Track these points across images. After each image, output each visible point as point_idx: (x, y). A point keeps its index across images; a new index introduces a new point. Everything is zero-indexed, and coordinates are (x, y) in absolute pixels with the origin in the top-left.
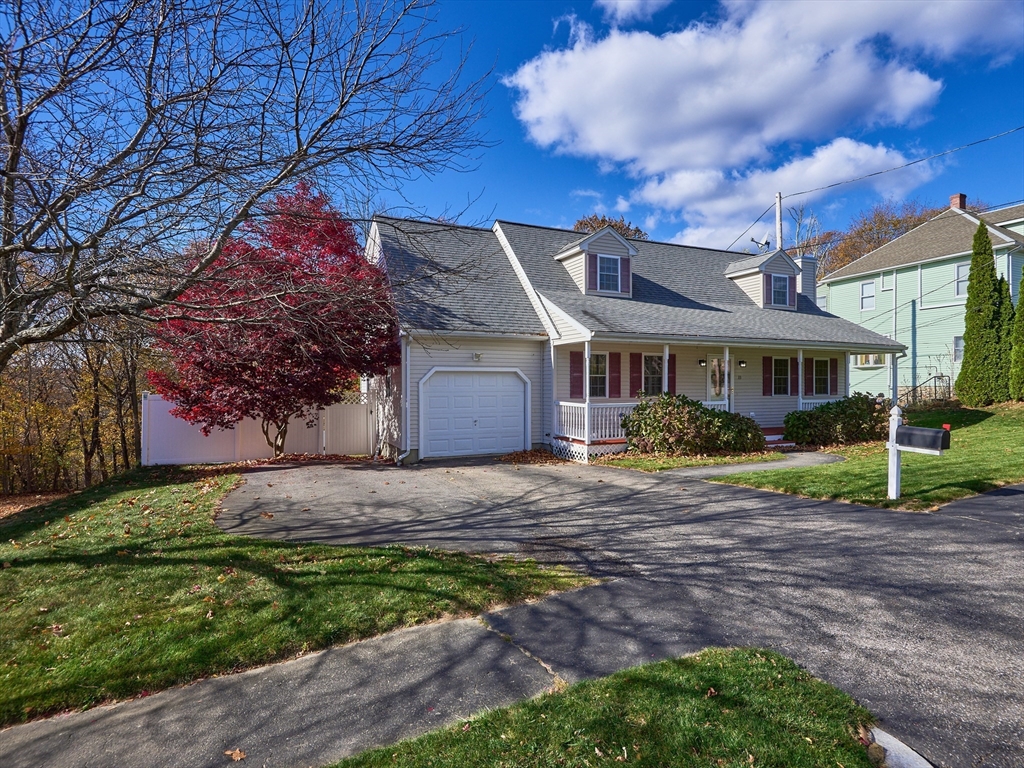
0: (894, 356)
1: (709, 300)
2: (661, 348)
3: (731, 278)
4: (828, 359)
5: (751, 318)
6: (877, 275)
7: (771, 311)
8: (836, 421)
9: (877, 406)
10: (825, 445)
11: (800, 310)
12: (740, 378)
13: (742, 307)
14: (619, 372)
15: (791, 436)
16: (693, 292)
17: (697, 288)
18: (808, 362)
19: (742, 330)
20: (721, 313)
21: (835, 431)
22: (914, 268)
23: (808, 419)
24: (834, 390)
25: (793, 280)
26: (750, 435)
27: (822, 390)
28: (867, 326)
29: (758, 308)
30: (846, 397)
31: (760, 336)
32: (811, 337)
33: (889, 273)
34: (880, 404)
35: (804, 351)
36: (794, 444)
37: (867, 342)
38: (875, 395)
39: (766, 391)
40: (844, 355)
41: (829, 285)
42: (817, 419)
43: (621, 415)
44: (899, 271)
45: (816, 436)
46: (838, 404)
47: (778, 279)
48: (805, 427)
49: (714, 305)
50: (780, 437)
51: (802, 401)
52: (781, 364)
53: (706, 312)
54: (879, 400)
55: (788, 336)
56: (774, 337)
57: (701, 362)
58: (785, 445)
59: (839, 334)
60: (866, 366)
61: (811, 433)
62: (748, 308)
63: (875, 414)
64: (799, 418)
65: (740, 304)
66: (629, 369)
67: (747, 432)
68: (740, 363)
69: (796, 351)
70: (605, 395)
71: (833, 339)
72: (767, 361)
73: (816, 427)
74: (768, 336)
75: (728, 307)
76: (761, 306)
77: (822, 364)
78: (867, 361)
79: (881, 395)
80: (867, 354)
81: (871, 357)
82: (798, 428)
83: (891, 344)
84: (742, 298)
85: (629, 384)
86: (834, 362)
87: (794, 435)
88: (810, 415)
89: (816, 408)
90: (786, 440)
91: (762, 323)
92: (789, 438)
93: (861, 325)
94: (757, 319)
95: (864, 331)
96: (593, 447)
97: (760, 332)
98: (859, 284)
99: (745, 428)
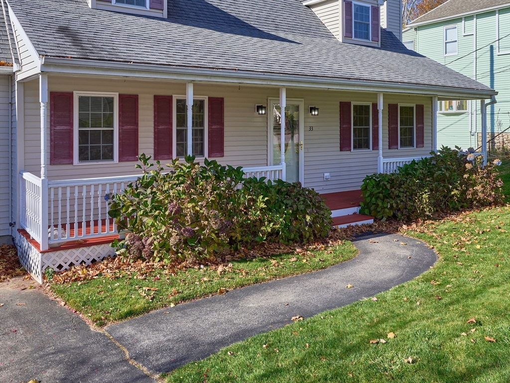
0: (482, 102)
1: (277, 28)
2: (182, 87)
3: (308, 6)
4: (414, 105)
5: (324, 51)
6: (459, 20)
7: (351, 46)
8: (421, 187)
9: (467, 165)
10: (408, 223)
11: (384, 47)
12: (311, 129)
13: (317, 40)
14: (136, 124)
15: (369, 208)
16: (258, 18)
17: (265, 13)
18: (392, 109)
19: (308, 65)
20: (286, 44)
21: (421, 201)
22: (491, 13)
23: (388, 186)
24: (421, 142)
25: (376, 11)
26: (308, 218)
27: (407, 142)
28: (455, 67)
29: (337, 42)
30: (432, 152)
31: (329, 74)
32: (393, 77)
33: (469, 18)
34: (470, 162)
35: (386, 96)
36: (371, 221)
37: (456, 85)
38: (465, 150)
39: (344, 145)
40: (431, 99)
41: (416, 29)
42: (400, 185)
43: (107, 197)
44: (479, 16)
45: (399, 210)
46: (425, 162)
47: (360, 9)
48: (385, 197)
49: (281, 35)
50: (355, 209)
51: (382, 160)
52: (362, 110)
53: (266, 41)
54: (470, 157)
55: (366, 75)
56: (348, 76)
57: (260, 108)
58: (360, 223)
59: (426, 75)
60: (450, 111)
61: (392, 206)
62: (324, 41)
63: (466, 176)
64: (378, 184)
65: (315, 36)
66: (152, 118)
67: (305, 213)
68: (312, 109)
69: (375, 95)
70: (112, 158)
71: (419, 81)
72: (344, 107)
73: (398, 196)
74: (339, 74)
75: (298, 39)
76: (340, 40)
77: (407, 111)
78: (451, 107)
79: (471, 151)
80: (451, 99)
81: (455, 103)
82: (377, 198)
83: (480, 88)
84: (319, 30)
85: (152, 140)
86: (420, 108)
87: (373, 207)
88: (392, 180)
89: (399, 168)
90: (362, 215)
91: (336, 58)
92: (366, 211)
93: (448, 66)
94: (331, 54)
95: (451, 72)
96: (53, 255)
97: (330, 69)
98: (442, 29)
99: (302, 207)
